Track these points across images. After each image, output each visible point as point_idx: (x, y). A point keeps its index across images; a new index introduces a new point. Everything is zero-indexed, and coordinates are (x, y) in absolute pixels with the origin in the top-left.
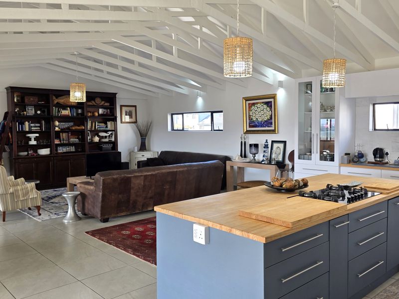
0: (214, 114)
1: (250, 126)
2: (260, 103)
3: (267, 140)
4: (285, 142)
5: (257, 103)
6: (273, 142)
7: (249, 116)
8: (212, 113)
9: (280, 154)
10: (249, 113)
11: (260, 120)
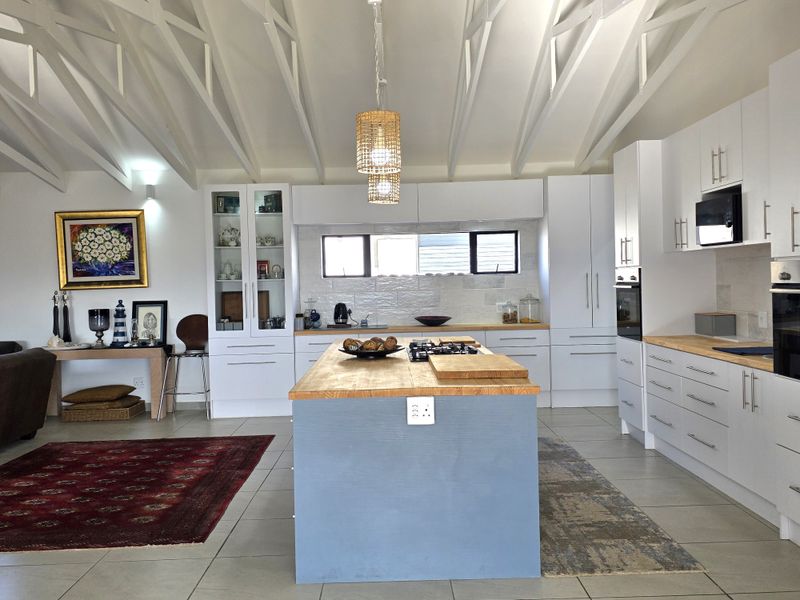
1: (76, 274)
2: (103, 226)
4: (164, 304)
5: (95, 226)
6: (136, 305)
7: (74, 253)
9: (155, 326)
10: (73, 246)
11: (102, 260)
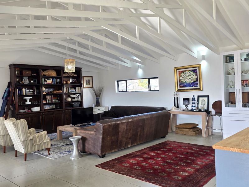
0: (151, 80)
1: (180, 87)
2: (188, 71)
3: (194, 96)
4: (208, 97)
5: (186, 71)
6: (198, 96)
7: (180, 80)
8: (149, 79)
9: (205, 104)
10: (179, 78)
11: (188, 82)
